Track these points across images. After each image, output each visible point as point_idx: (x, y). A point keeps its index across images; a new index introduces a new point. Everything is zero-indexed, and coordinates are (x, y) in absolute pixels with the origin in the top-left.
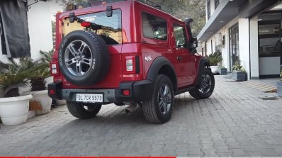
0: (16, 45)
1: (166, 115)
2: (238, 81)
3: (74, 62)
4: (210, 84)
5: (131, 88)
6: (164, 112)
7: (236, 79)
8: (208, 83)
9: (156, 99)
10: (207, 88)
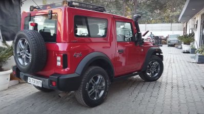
0: (9, 32)
1: (97, 100)
2: (198, 63)
3: (21, 54)
4: (159, 69)
5: (56, 80)
6: (95, 98)
7: (197, 61)
8: (157, 68)
9: (84, 88)
10: (155, 73)
